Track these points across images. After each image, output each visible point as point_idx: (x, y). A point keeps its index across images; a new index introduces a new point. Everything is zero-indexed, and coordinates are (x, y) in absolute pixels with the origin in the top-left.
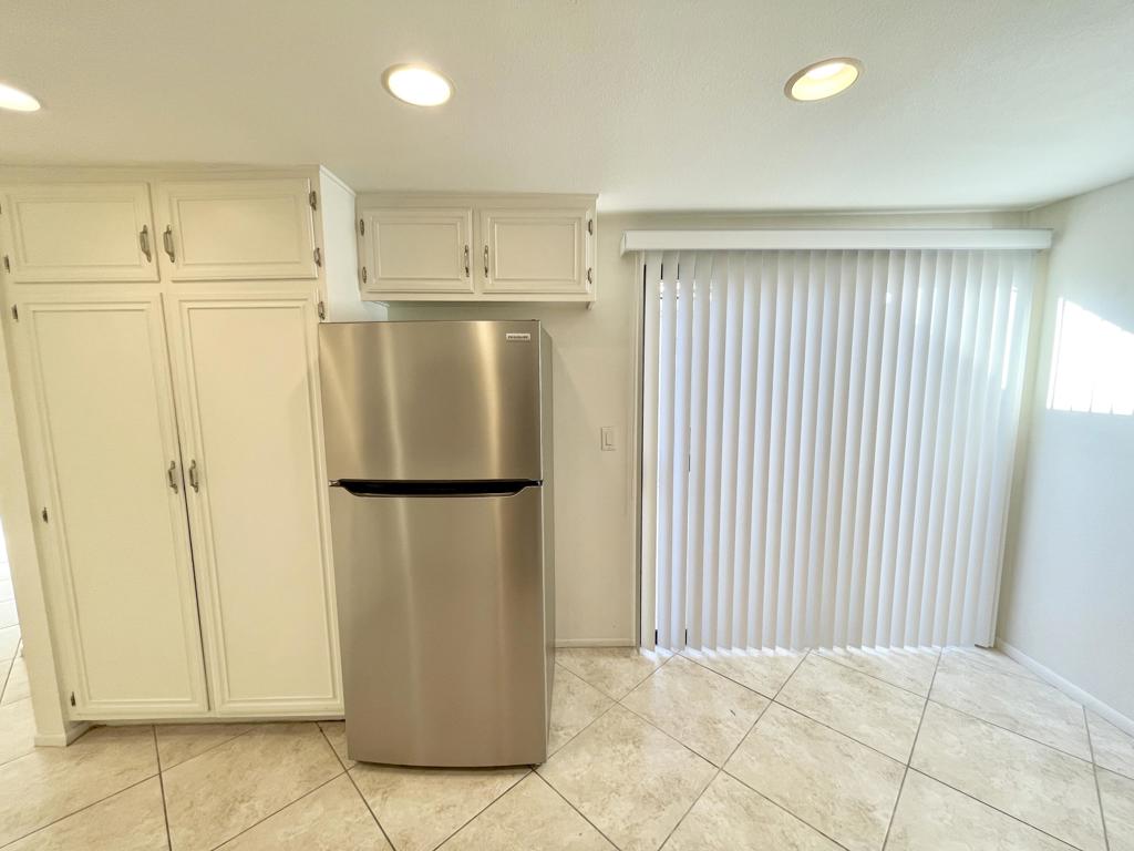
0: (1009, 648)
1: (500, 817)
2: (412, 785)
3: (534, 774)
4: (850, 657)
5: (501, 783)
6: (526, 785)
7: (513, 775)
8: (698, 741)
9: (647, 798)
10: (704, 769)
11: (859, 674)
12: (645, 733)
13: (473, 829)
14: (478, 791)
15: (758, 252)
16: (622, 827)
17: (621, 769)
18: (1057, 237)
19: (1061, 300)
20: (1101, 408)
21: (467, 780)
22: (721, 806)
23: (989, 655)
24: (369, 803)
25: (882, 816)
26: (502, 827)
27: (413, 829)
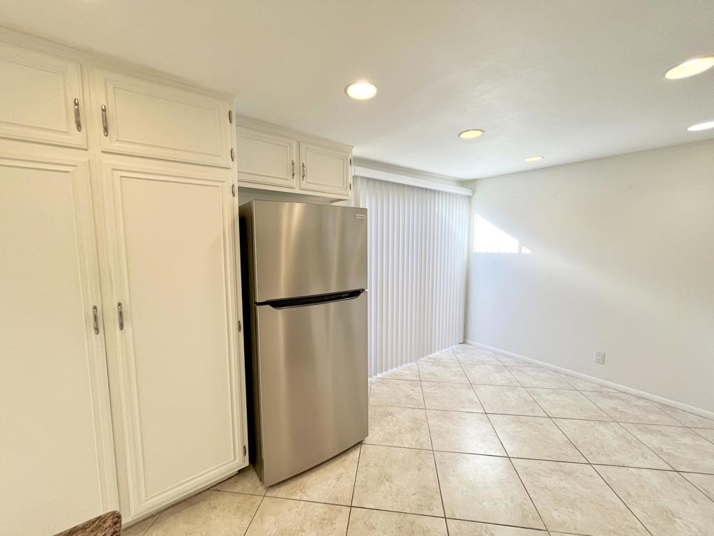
0: (468, 341)
1: (367, 465)
2: (311, 479)
3: (363, 445)
4: (430, 358)
5: (354, 455)
6: (365, 450)
7: (355, 449)
8: (410, 404)
9: (412, 429)
10: (421, 412)
11: (436, 362)
12: (390, 410)
13: (362, 476)
14: (347, 463)
15: (398, 184)
16: (413, 442)
17: (394, 425)
18: (474, 192)
19: (475, 215)
20: (490, 251)
21: (337, 462)
22: (436, 420)
23: (464, 345)
24: (298, 498)
25: (476, 399)
26: (372, 468)
27: (334, 493)
